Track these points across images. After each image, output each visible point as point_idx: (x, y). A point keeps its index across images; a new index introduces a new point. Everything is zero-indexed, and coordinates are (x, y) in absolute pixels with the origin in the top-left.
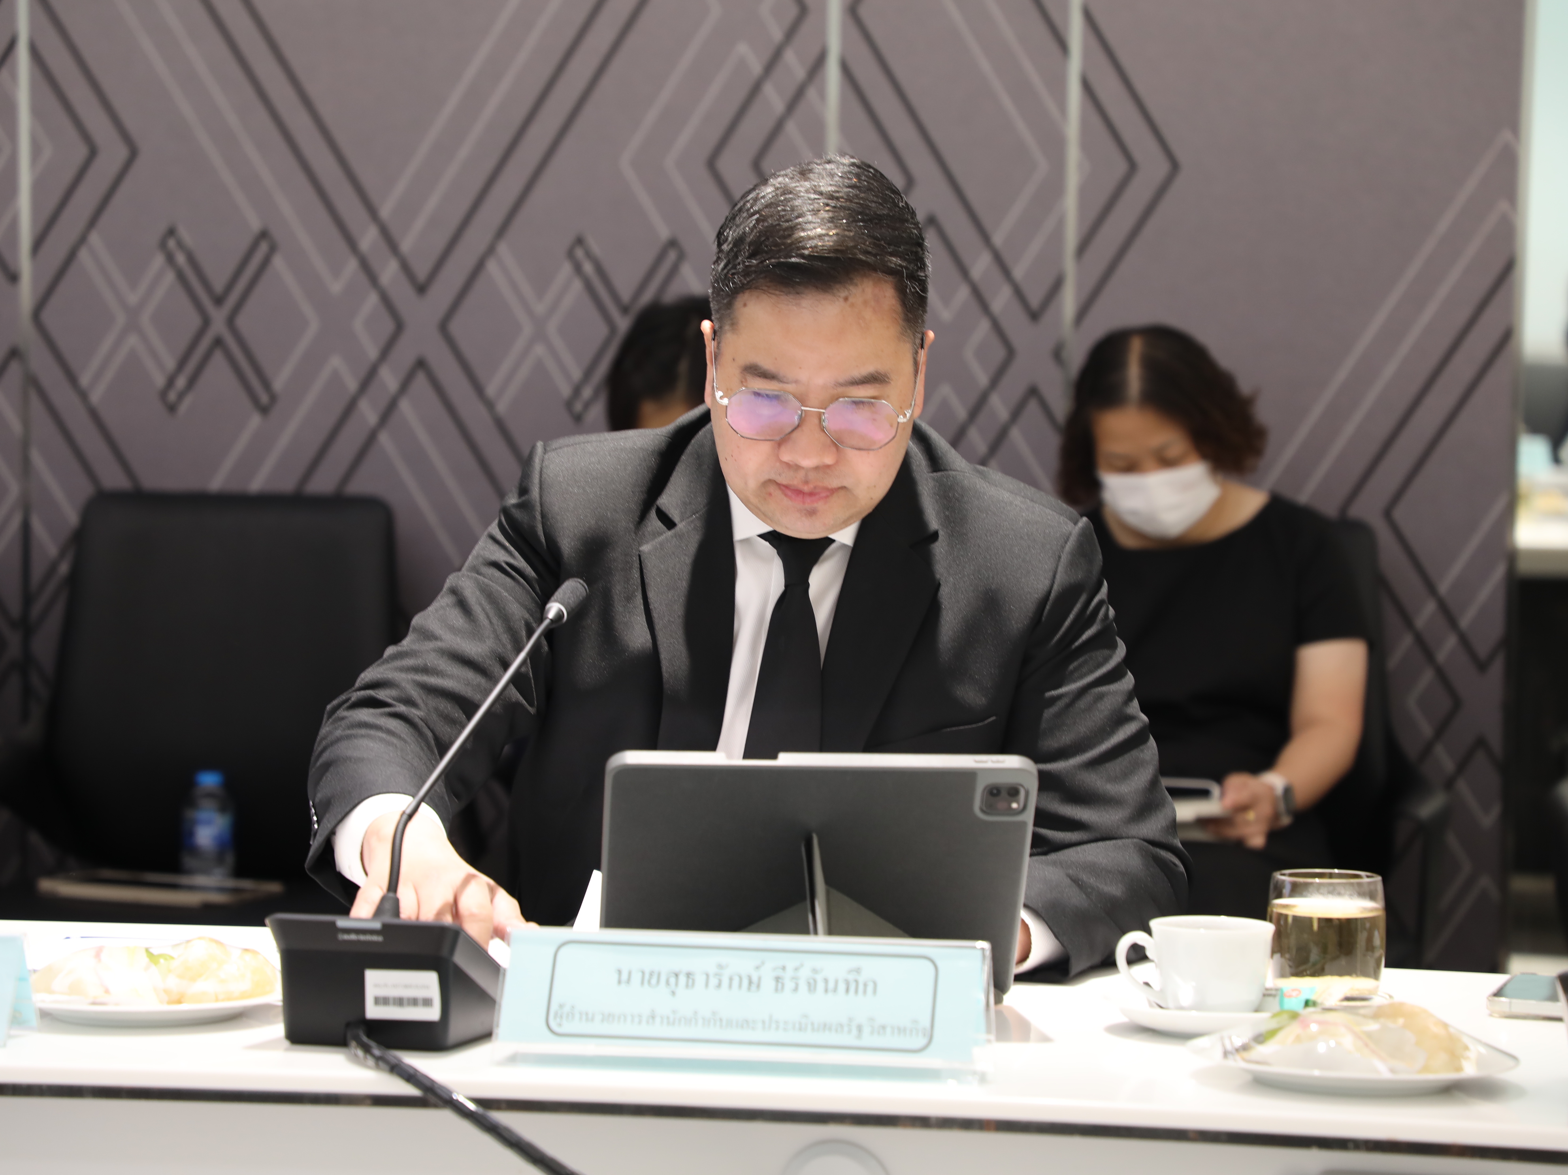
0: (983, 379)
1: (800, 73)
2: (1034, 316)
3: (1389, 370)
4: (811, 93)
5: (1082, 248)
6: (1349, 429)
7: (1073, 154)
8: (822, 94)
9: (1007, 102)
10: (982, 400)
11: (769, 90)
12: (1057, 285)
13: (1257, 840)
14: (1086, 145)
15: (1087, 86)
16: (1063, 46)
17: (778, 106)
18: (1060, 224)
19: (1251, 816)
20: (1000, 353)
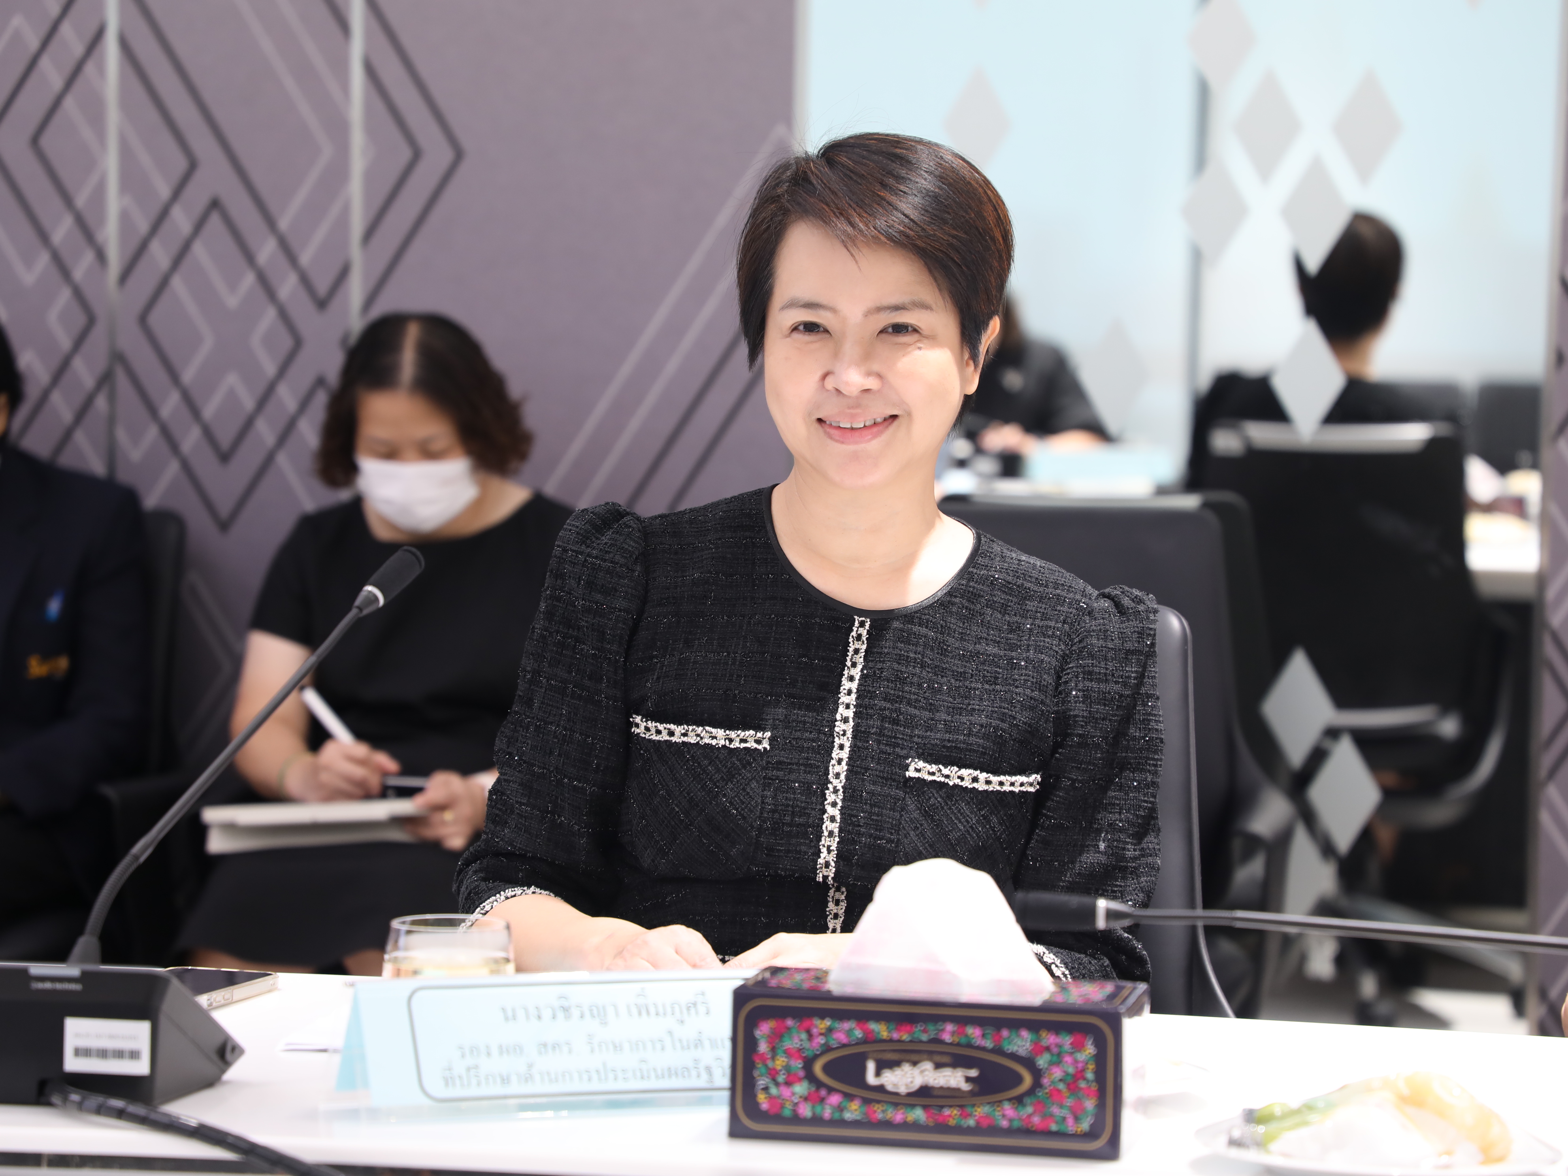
0: (270, 369)
1: (78, 49)
2: (322, 304)
3: (672, 366)
4: (89, 68)
5: (369, 234)
6: (634, 424)
7: (358, 138)
8: (101, 70)
9: (289, 83)
10: (270, 389)
11: (45, 63)
12: (344, 273)
13: (456, 841)
14: (371, 129)
15: (370, 70)
16: (344, 27)
17: (57, 82)
18: (346, 210)
19: (448, 816)
20: (287, 342)
